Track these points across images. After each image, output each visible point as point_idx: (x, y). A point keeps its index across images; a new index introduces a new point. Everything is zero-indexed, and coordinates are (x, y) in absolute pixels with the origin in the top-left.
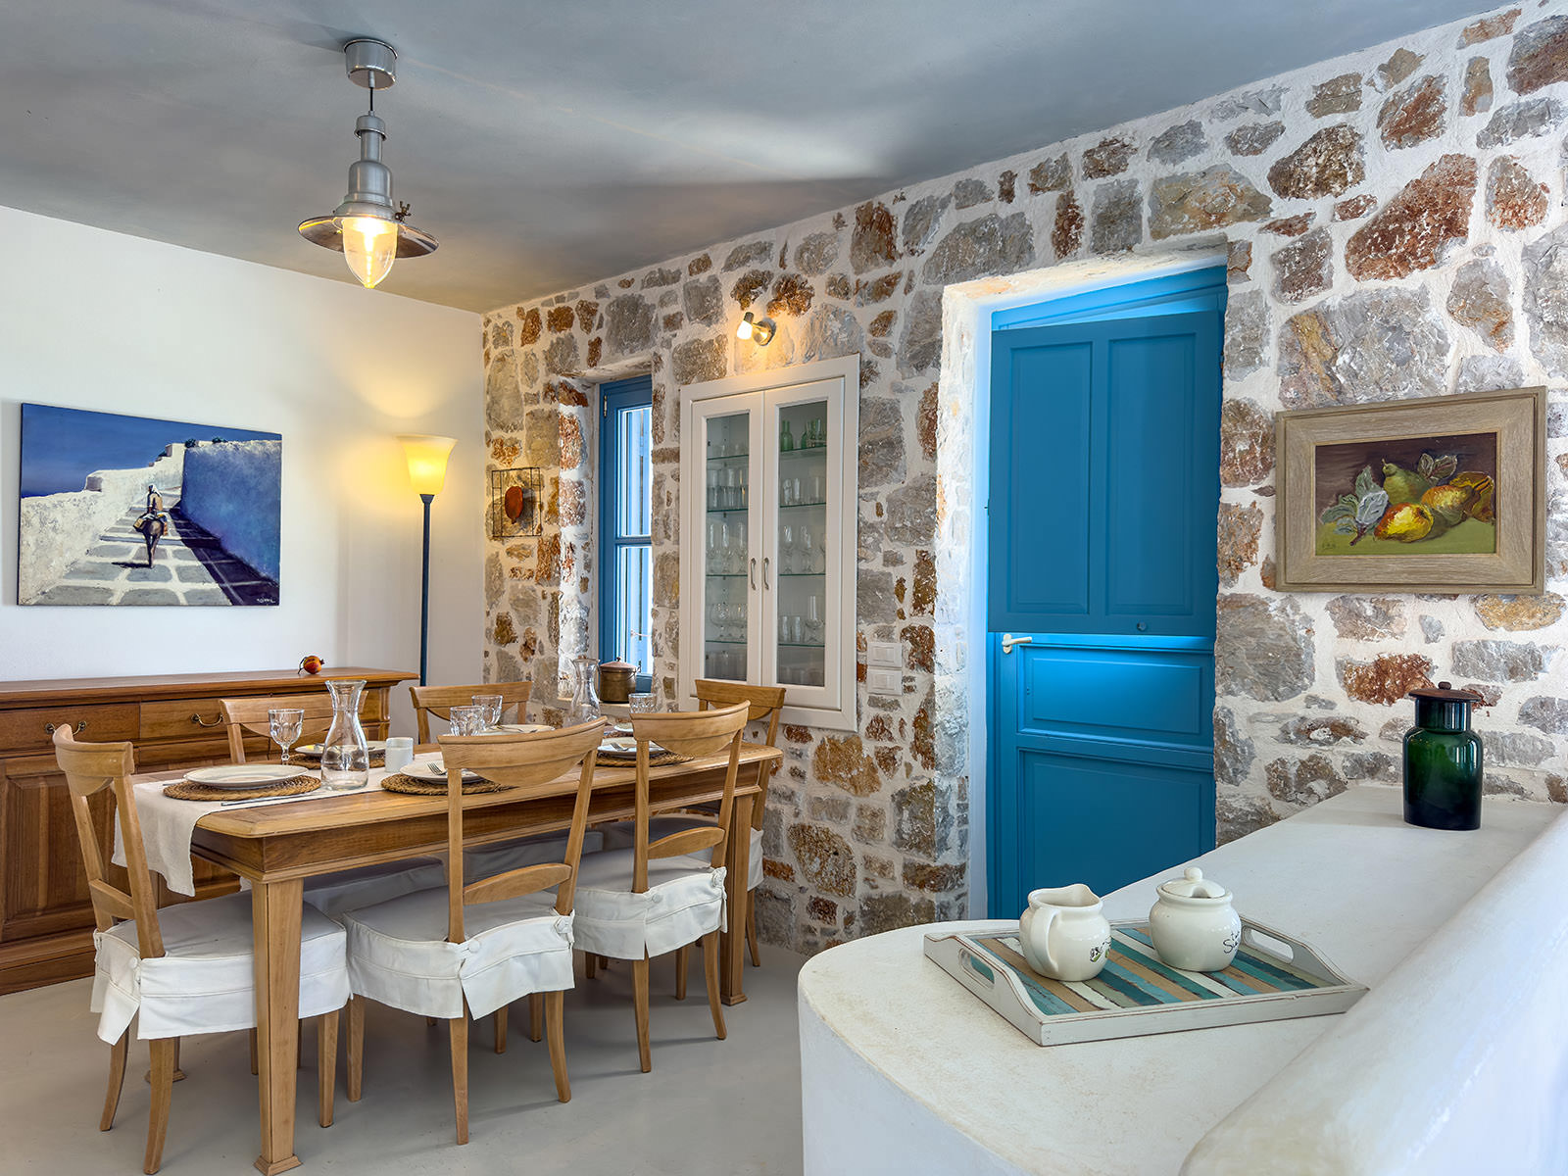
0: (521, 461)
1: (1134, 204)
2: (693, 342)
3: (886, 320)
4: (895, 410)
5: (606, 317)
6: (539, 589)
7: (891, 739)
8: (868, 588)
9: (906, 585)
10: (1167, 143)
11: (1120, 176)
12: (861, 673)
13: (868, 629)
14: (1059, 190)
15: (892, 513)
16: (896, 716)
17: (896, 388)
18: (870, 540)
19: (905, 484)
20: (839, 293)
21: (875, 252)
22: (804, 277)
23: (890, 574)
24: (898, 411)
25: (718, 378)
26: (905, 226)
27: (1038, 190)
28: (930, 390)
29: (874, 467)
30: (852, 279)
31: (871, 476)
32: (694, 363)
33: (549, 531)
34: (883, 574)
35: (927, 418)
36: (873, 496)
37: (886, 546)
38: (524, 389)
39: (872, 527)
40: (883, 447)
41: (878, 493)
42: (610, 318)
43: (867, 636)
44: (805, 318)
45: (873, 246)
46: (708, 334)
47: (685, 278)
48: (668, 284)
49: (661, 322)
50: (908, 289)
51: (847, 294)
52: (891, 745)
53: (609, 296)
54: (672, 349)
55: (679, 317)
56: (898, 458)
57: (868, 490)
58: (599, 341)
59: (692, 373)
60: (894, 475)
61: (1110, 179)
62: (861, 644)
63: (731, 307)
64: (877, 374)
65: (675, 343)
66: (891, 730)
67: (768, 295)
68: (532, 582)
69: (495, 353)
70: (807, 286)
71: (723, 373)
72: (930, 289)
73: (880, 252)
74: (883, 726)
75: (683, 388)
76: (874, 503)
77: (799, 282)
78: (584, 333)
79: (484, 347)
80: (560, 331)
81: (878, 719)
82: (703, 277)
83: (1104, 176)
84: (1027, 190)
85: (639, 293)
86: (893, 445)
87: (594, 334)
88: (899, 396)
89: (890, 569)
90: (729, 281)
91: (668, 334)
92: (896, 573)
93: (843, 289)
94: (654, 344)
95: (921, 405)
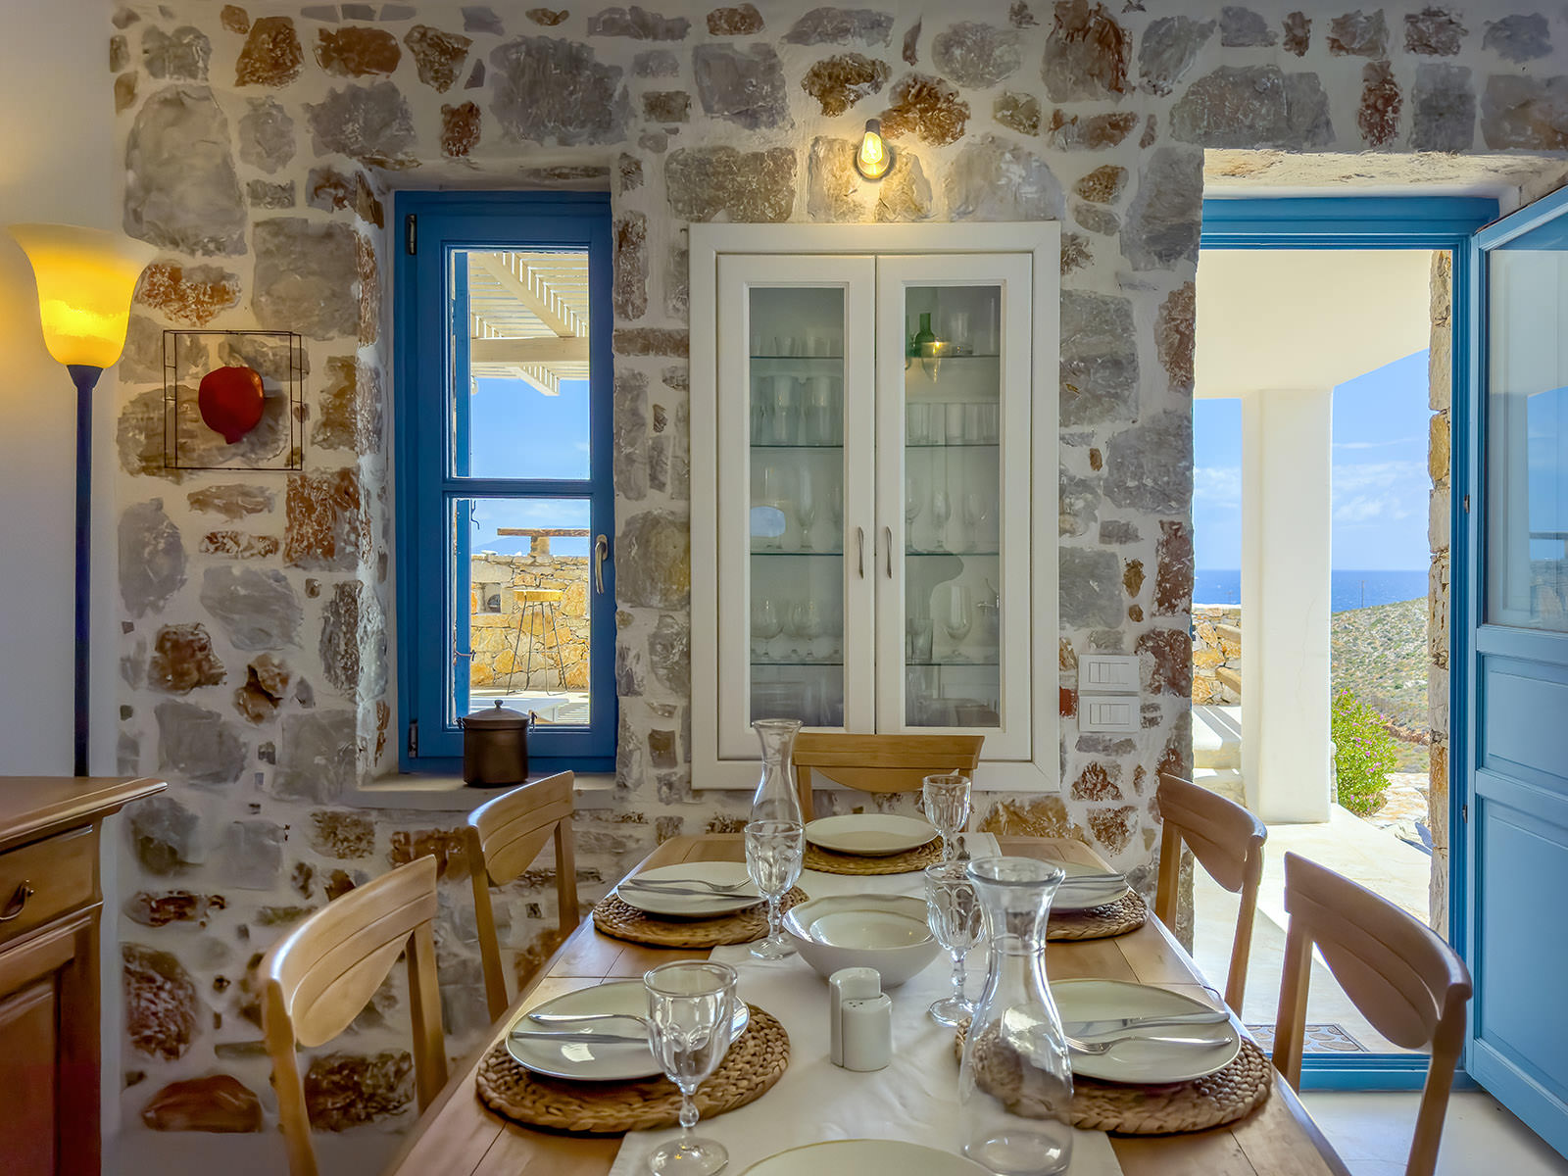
0: (237, 316)
1: (1465, 98)
2: (715, 150)
3: (1107, 181)
4: (1123, 313)
5: (490, 69)
6: (296, 579)
7: (1117, 796)
8: (1076, 574)
9: (1144, 571)
10: (1508, 33)
11: (1449, 58)
12: (1067, 702)
13: (1078, 637)
14: (1369, 56)
15: (1118, 466)
16: (1127, 763)
17: (1122, 281)
18: (1079, 504)
19: (1137, 425)
20: (1020, 124)
21: (1092, 76)
22: (953, 85)
23: (1114, 555)
24: (1128, 316)
25: (772, 221)
26: (1144, 50)
27: (1341, 48)
28: (1181, 293)
29: (1088, 395)
30: (1046, 108)
31: (1083, 407)
32: (721, 187)
33: (323, 462)
34: (1101, 554)
35: (1177, 331)
36: (1085, 438)
37: (1107, 511)
38: (246, 172)
39: (1083, 485)
40: (1103, 366)
41: (1093, 434)
42: (504, 74)
43: (1075, 647)
44: (953, 150)
45: (1089, 65)
46: (750, 141)
47: (699, 34)
48: (655, 38)
49: (638, 105)
50: (1147, 140)
51: (1035, 126)
52: (1116, 805)
53: (500, 32)
54: (667, 153)
55: (681, 101)
56: (1128, 385)
57: (1075, 429)
58: (471, 111)
59: (714, 204)
60: (1122, 410)
61: (1436, 59)
62: (1067, 660)
63: (802, 106)
64: (1088, 257)
65: (674, 145)
66: (1119, 784)
67: (881, 101)
68: (276, 562)
69: (149, 86)
70: (958, 100)
71: (782, 216)
72: (1183, 148)
73: (1100, 76)
74: (1105, 778)
75: (694, 227)
76: (1085, 450)
77: (943, 90)
78: (430, 89)
79: (113, 69)
80: (358, 73)
81: (1094, 770)
82: (742, 43)
83: (1431, 53)
84: (1326, 44)
85: (584, 40)
86: (1121, 365)
87: (458, 95)
88: (1128, 294)
89: (1114, 548)
90: (798, 63)
91: (656, 127)
92: (1124, 553)
93: (1029, 118)
94: (622, 138)
95: (1165, 313)
